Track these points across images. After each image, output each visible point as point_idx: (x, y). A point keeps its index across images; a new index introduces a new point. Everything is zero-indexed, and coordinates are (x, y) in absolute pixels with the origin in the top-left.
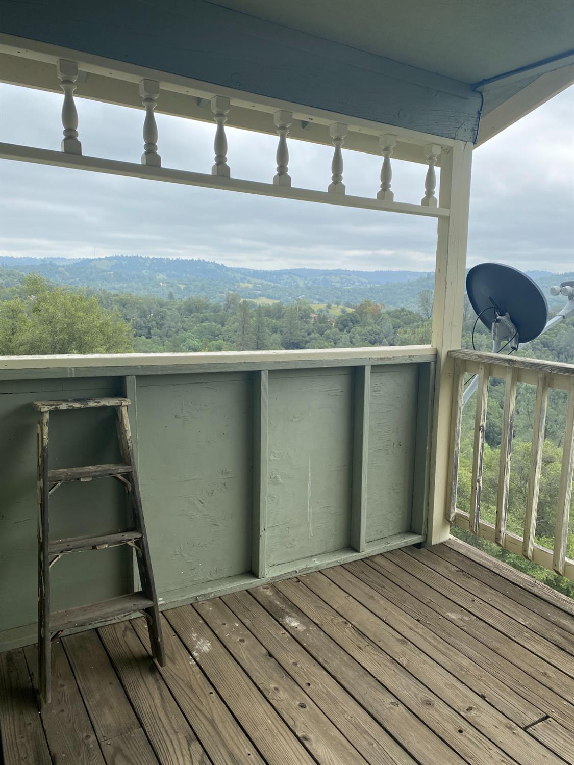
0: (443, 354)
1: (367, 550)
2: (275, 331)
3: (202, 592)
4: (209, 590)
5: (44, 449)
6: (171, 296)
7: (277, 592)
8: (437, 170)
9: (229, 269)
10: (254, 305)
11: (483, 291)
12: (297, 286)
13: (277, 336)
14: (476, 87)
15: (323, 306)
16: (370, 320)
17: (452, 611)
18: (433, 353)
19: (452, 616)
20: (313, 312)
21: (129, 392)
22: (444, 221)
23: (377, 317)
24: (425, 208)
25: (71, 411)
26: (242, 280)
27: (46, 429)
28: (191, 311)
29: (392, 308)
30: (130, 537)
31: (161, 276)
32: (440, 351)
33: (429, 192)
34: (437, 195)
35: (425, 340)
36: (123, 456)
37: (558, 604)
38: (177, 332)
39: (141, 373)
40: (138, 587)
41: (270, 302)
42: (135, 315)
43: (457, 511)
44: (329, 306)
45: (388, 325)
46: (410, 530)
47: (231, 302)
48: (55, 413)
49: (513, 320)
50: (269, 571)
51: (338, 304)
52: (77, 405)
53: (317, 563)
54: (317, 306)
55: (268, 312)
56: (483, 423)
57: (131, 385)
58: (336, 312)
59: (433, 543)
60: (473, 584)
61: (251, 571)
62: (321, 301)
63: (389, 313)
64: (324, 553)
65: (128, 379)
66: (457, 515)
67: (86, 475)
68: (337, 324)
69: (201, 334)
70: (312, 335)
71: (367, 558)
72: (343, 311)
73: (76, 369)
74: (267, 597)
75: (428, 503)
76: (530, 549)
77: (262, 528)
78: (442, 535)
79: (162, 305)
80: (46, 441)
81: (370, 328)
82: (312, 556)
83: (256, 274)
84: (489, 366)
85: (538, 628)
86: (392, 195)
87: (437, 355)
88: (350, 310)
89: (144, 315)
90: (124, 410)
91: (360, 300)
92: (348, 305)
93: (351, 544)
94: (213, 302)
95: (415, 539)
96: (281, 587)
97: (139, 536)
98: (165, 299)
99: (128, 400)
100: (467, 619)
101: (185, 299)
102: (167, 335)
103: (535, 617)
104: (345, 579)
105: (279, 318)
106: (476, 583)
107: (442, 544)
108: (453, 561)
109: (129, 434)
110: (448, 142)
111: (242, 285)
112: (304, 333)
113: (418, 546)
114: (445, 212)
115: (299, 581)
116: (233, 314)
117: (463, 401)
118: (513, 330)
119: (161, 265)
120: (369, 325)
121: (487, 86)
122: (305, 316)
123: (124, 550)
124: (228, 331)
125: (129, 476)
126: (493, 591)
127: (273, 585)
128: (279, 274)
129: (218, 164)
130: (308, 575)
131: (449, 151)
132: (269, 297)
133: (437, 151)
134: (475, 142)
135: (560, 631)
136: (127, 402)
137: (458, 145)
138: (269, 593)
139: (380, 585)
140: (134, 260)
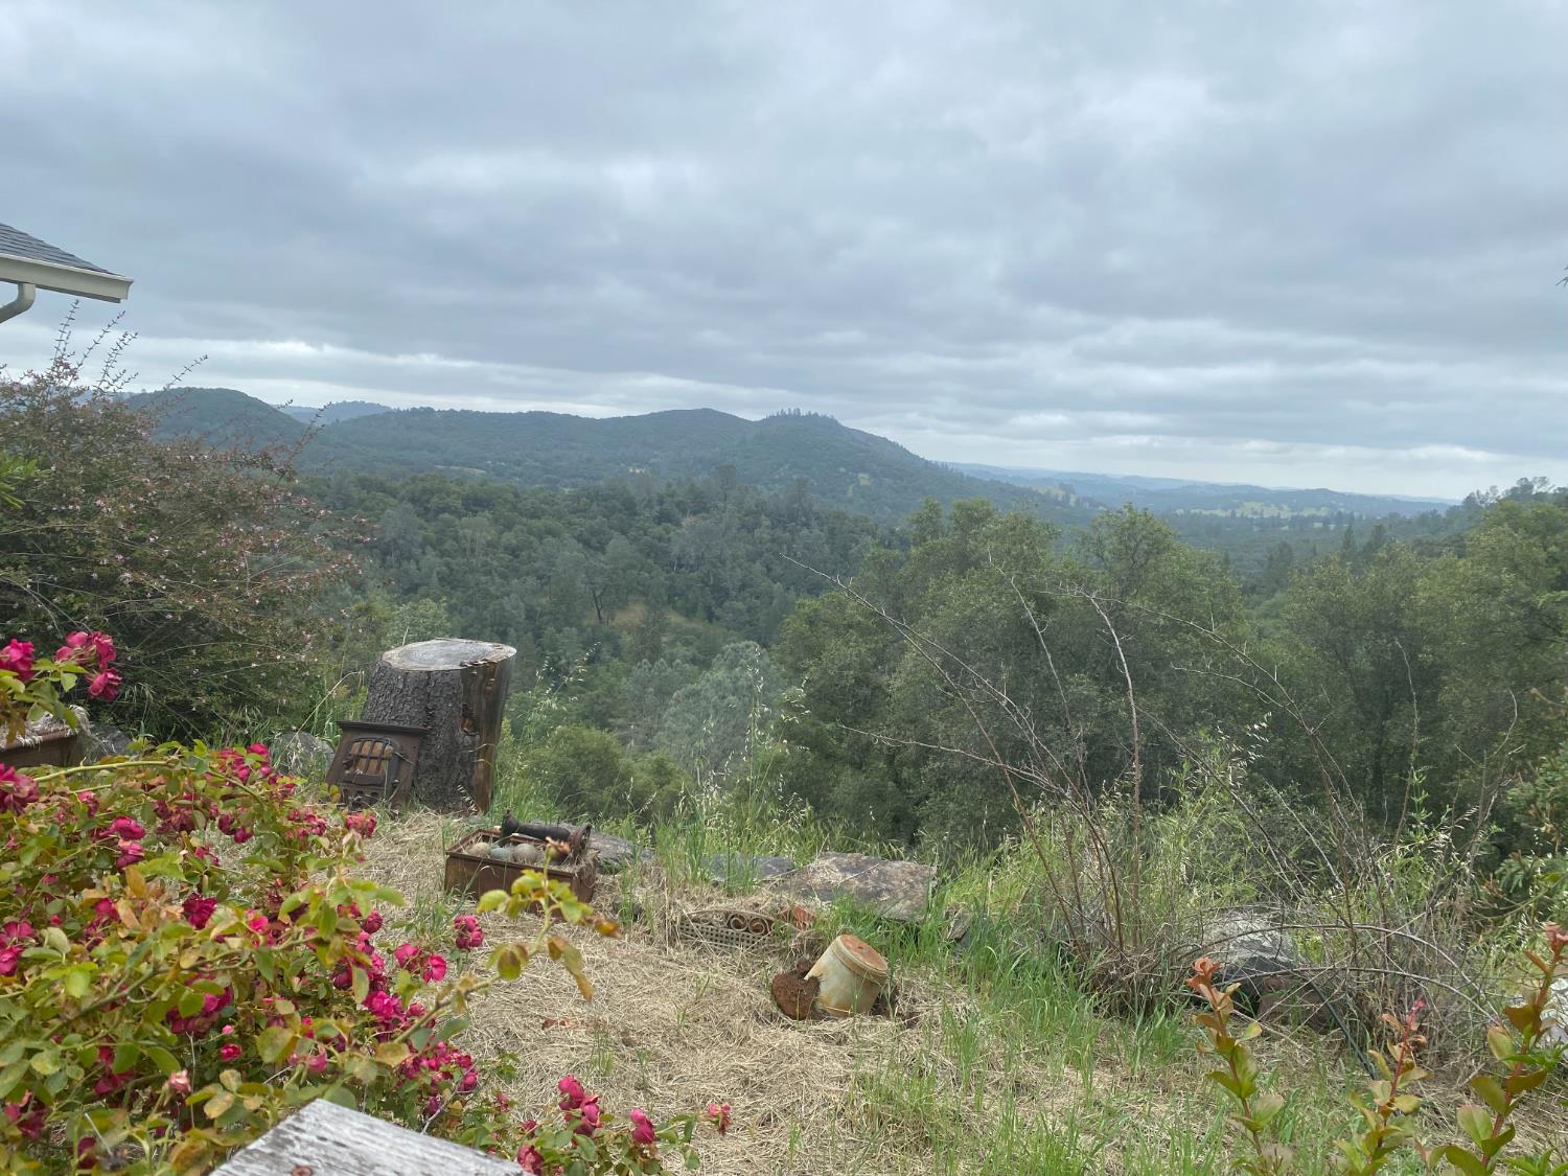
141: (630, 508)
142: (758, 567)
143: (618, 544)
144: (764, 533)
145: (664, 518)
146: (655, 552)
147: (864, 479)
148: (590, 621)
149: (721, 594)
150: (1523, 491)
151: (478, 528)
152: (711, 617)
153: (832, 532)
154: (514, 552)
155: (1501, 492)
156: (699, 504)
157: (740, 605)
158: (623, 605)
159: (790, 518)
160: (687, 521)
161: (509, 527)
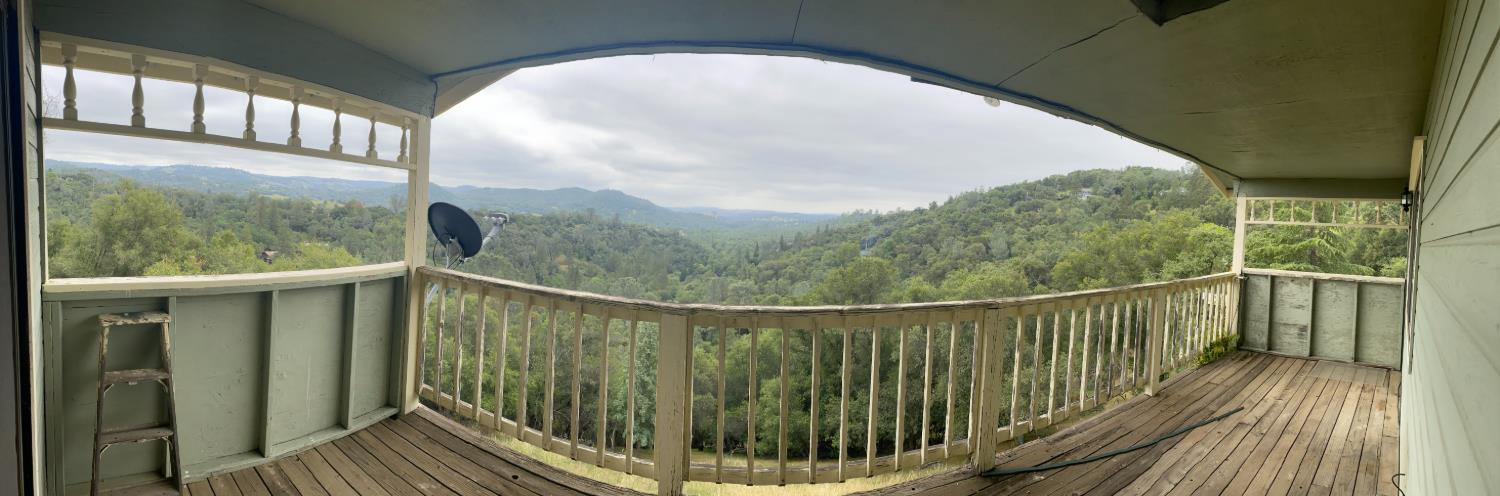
0: (413, 271)
1: (353, 426)
2: (285, 217)
3: (217, 469)
4: (222, 466)
5: (103, 356)
6: (209, 191)
7: (280, 471)
8: (408, 132)
9: (253, 175)
10: (269, 199)
11: (439, 220)
12: (302, 188)
13: (287, 221)
14: (433, 78)
15: (322, 202)
16: (356, 212)
17: (422, 482)
18: (406, 269)
19: (423, 487)
20: (313, 205)
21: (171, 309)
22: (413, 173)
23: (361, 211)
24: (400, 163)
25: (126, 325)
26: (261, 183)
27: (106, 341)
28: (222, 202)
29: (371, 205)
30: (165, 434)
31: (203, 178)
32: (411, 268)
33: (403, 152)
34: (408, 155)
35: (397, 256)
36: (163, 365)
37: (499, 454)
38: (212, 215)
39: (181, 294)
40: (169, 473)
41: (282, 198)
42: (186, 203)
43: (424, 386)
44: (325, 202)
45: (368, 216)
46: (388, 404)
47: (252, 197)
48: (114, 328)
49: (460, 242)
50: (273, 451)
51: (332, 201)
52: (130, 322)
53: (314, 441)
54: (316, 202)
55: (280, 204)
56: (442, 321)
57: (172, 304)
58: (330, 206)
59: (406, 413)
60: (438, 450)
61: (258, 450)
62: (320, 199)
63: (370, 209)
64: (318, 431)
65: (171, 299)
66: (425, 390)
67: (133, 379)
68: (331, 214)
69: (229, 217)
70: (313, 221)
71: (353, 434)
72: (336, 206)
73: (132, 291)
74: (270, 476)
75: (402, 383)
76: (478, 414)
77: (269, 417)
78: (413, 405)
79: (203, 197)
80: (105, 351)
81: (354, 218)
82: (308, 435)
83: (272, 179)
84: (447, 281)
85: (487, 482)
86: (376, 153)
87: (408, 271)
88: (341, 205)
89: (192, 202)
90: (166, 327)
91: (348, 199)
92: (340, 202)
93: (340, 422)
94: (239, 196)
95: (391, 412)
96: (283, 466)
97: (171, 434)
98: (205, 193)
99: (170, 317)
100: (434, 487)
101: (219, 193)
102: (205, 217)
103: (484, 472)
104: (335, 456)
105: (289, 208)
106: (440, 448)
107: (412, 413)
108: (421, 429)
109: (168, 347)
110: (415, 116)
111: (262, 186)
112: (306, 220)
113: (394, 417)
114: (414, 167)
115: (298, 459)
116: (254, 205)
117: (427, 301)
118: (460, 248)
119: (205, 171)
120: (355, 215)
121: (439, 78)
122: (308, 208)
123: (161, 444)
124: (249, 216)
125: (166, 382)
126: (452, 454)
127: (276, 464)
128: (289, 179)
129: (248, 130)
130: (307, 452)
131: (415, 122)
132: (281, 194)
133: (408, 121)
134: (432, 117)
135: (502, 480)
136: (169, 319)
137: (422, 119)
138: (272, 472)
139: (364, 461)
140: (188, 167)
141: (558, 222)
142: (604, 243)
143: (556, 235)
144: (606, 232)
145: (569, 225)
146: (567, 237)
147: (634, 212)
148: (549, 260)
149: (593, 252)
150: (857, 213)
151: (512, 228)
152: (588, 260)
153: (631, 232)
154: (524, 237)
155: (851, 213)
156: (580, 220)
157: (599, 256)
158: (557, 255)
159: (615, 226)
160: (578, 226)
161: (522, 229)
